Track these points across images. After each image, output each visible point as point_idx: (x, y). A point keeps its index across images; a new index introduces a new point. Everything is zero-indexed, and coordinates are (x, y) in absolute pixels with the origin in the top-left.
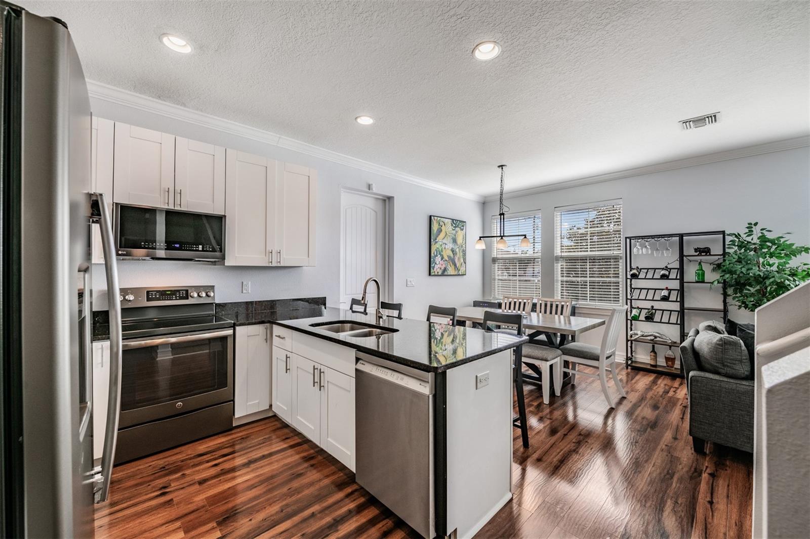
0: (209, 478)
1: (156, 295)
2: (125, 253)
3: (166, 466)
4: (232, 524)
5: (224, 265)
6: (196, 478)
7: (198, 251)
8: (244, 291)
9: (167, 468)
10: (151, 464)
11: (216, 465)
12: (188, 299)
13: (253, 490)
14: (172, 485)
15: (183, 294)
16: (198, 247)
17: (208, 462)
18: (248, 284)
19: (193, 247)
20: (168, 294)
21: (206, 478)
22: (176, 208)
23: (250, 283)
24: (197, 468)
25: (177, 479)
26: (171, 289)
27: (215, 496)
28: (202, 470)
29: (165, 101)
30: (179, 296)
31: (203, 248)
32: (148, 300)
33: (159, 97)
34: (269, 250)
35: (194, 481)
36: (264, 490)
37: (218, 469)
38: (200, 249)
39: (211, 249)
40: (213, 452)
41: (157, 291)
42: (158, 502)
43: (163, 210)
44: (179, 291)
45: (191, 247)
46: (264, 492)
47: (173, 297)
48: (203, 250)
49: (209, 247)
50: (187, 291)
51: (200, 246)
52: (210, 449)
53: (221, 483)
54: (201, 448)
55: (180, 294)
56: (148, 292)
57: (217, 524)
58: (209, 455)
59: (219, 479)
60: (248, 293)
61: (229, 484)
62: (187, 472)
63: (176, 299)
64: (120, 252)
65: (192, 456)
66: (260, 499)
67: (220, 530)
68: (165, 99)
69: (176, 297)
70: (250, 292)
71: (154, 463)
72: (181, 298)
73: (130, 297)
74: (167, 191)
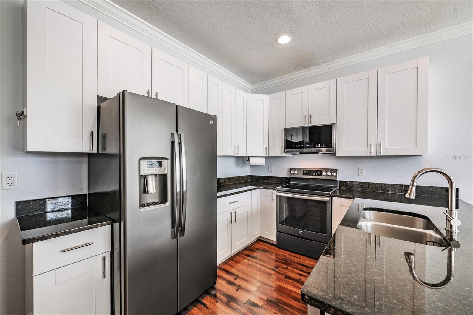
0: (291, 278)
1: (307, 172)
2: (287, 151)
3: (288, 259)
4: (269, 306)
5: (336, 155)
6: (288, 274)
7: (318, 148)
8: (360, 174)
9: (287, 260)
10: (285, 255)
11: (301, 275)
12: (321, 175)
13: (295, 302)
14: (279, 269)
15: (319, 173)
16: (318, 146)
17: (301, 270)
18: (363, 169)
19: (316, 146)
20: (312, 172)
21: (290, 277)
22: (309, 125)
23: (365, 168)
24: (294, 270)
25: (283, 268)
26: (313, 169)
27: (282, 288)
28: (294, 272)
29: (309, 68)
30: (317, 174)
31: (321, 146)
32: (304, 174)
33: (306, 68)
34: (370, 143)
35: (285, 274)
36: (299, 307)
37: (299, 277)
38: (319, 147)
39: (325, 146)
40: (309, 268)
41: (307, 170)
42: (268, 271)
43: (301, 128)
44: (317, 171)
45: (315, 146)
46: (297, 309)
47: (314, 174)
49: (324, 145)
50: (321, 171)
51: (319, 145)
52: (309, 266)
53: (291, 284)
54: (307, 262)
55: (317, 173)
56: (303, 170)
57: (266, 300)
58: (305, 268)
59: (293, 282)
61: (293, 288)
62: (289, 268)
63: (316, 175)
64: (285, 151)
65: (300, 263)
66: (291, 309)
67: (264, 303)
68: (308, 67)
69: (316, 174)
70: (365, 175)
71: (287, 255)
72: (318, 175)
73: (296, 172)
74: (305, 117)
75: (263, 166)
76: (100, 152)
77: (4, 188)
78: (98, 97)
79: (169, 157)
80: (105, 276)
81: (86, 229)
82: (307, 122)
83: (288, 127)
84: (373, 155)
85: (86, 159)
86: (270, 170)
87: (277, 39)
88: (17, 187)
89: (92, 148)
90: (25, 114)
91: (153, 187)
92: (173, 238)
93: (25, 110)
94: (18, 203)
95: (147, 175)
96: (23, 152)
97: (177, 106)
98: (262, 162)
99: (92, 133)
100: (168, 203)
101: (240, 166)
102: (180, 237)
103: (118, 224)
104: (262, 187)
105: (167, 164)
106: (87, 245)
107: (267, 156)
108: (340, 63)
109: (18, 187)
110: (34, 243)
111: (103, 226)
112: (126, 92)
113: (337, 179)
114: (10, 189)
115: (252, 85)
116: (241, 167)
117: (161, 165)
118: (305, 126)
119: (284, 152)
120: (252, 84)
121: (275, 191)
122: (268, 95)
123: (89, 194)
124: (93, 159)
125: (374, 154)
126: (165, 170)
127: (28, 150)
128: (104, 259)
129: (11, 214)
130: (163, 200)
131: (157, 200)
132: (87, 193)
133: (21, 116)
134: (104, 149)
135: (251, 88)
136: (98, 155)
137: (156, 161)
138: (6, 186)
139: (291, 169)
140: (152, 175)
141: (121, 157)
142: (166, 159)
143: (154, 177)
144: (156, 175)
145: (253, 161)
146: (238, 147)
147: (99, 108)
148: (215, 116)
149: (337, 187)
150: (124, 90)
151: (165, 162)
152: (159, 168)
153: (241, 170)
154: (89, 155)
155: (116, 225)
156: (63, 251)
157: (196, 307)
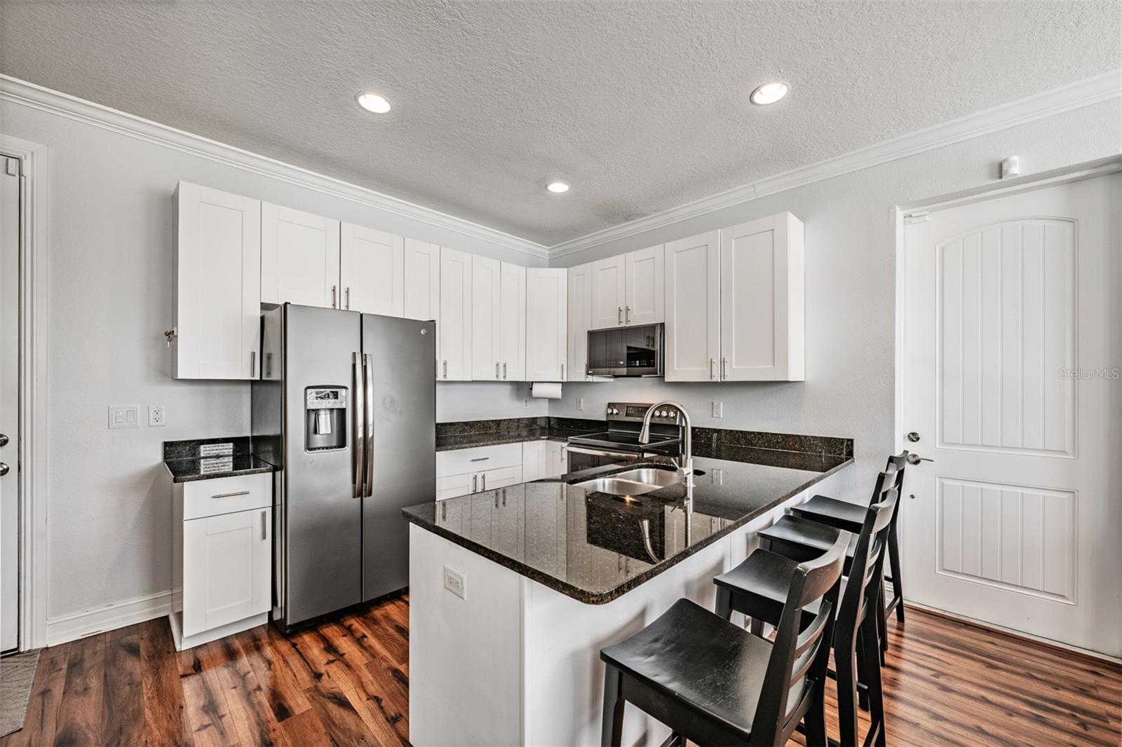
1: (632, 411)
2: (592, 372)
5: (666, 380)
7: (636, 366)
8: (715, 415)
16: (636, 363)
18: (719, 405)
19: (633, 364)
20: (639, 411)
22: (626, 326)
23: (722, 404)
26: (642, 406)
31: (640, 363)
32: (627, 415)
38: (638, 365)
39: (646, 365)
41: (633, 407)
45: (631, 363)
48: (640, 366)
51: (638, 362)
56: (626, 407)
60: (720, 417)
64: (590, 372)
70: (721, 416)
73: (615, 411)
74: (620, 310)
75: (559, 399)
76: (264, 378)
77: (151, 425)
78: (262, 303)
79: (350, 386)
80: (264, 537)
81: (242, 474)
82: (623, 319)
83: (596, 328)
84: (714, 380)
85: (248, 388)
86: (580, 406)
87: (546, 187)
88: (164, 424)
89: (253, 374)
90: (175, 334)
91: (326, 425)
92: (354, 497)
93: (175, 329)
94: (166, 444)
95: (318, 410)
96: (172, 379)
97: (361, 315)
98: (556, 391)
99: (254, 354)
100: (348, 449)
101: (524, 399)
102: (365, 496)
103: (280, 472)
104: (545, 437)
105: (345, 395)
106: (242, 494)
107: (565, 380)
108: (684, 210)
109: (166, 423)
110: (185, 483)
111: (261, 472)
112: (288, 305)
113: (677, 423)
114: (157, 426)
115: (548, 248)
116: (526, 401)
117: (336, 395)
118: (620, 326)
119: (588, 374)
120: (547, 246)
121: (565, 444)
122: (566, 269)
123: (252, 437)
124: (256, 388)
125: (717, 379)
126: (342, 402)
127: (179, 378)
128: (264, 514)
129: (157, 457)
130: (342, 444)
131: (335, 444)
132: (250, 435)
133: (171, 335)
134: (269, 374)
135: (547, 252)
136: (261, 382)
137: (328, 391)
138: (153, 423)
139: (611, 405)
140: (325, 409)
141: (282, 384)
142: (346, 388)
143: (328, 412)
144: (331, 410)
145: (538, 390)
146: (505, 366)
147: (262, 319)
148: (432, 321)
149: (678, 438)
150: (286, 303)
151: (342, 392)
152: (334, 400)
153: (526, 406)
154: (253, 382)
155: (278, 474)
156: (214, 497)
157: (395, 604)
